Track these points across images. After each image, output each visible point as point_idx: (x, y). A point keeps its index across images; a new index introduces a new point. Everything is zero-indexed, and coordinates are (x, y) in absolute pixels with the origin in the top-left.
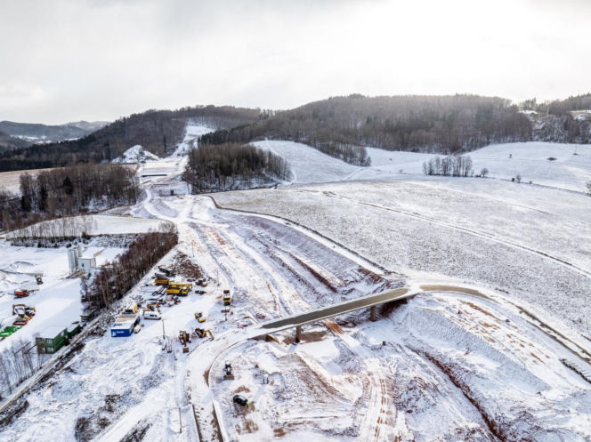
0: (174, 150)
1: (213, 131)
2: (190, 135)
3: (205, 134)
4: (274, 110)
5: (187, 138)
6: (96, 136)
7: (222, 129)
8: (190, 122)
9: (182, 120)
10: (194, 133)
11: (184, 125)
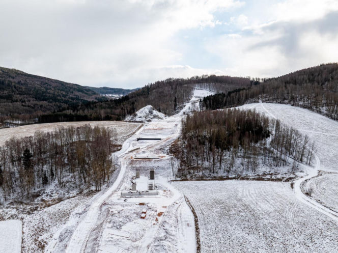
0: (181, 108)
1: (213, 94)
2: (196, 97)
3: (206, 96)
4: (261, 78)
5: (193, 99)
6: (130, 97)
7: (221, 92)
8: (197, 86)
9: (191, 85)
10: (199, 95)
11: (193, 89)
